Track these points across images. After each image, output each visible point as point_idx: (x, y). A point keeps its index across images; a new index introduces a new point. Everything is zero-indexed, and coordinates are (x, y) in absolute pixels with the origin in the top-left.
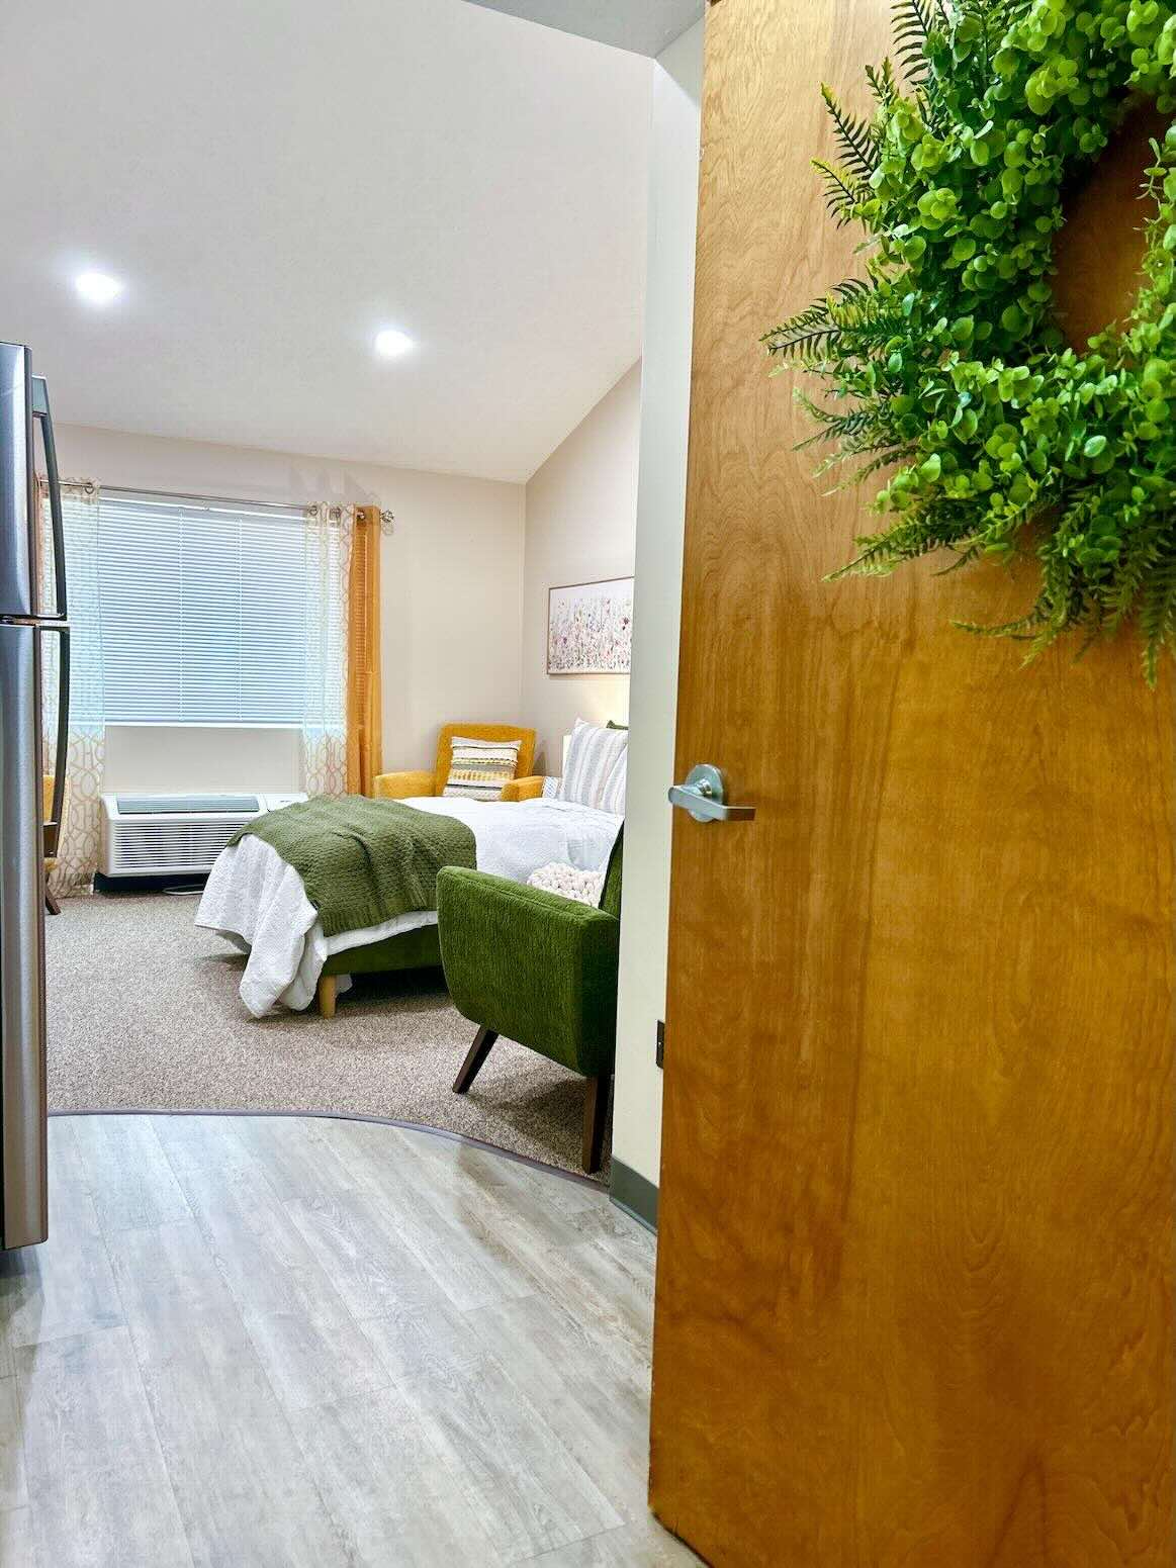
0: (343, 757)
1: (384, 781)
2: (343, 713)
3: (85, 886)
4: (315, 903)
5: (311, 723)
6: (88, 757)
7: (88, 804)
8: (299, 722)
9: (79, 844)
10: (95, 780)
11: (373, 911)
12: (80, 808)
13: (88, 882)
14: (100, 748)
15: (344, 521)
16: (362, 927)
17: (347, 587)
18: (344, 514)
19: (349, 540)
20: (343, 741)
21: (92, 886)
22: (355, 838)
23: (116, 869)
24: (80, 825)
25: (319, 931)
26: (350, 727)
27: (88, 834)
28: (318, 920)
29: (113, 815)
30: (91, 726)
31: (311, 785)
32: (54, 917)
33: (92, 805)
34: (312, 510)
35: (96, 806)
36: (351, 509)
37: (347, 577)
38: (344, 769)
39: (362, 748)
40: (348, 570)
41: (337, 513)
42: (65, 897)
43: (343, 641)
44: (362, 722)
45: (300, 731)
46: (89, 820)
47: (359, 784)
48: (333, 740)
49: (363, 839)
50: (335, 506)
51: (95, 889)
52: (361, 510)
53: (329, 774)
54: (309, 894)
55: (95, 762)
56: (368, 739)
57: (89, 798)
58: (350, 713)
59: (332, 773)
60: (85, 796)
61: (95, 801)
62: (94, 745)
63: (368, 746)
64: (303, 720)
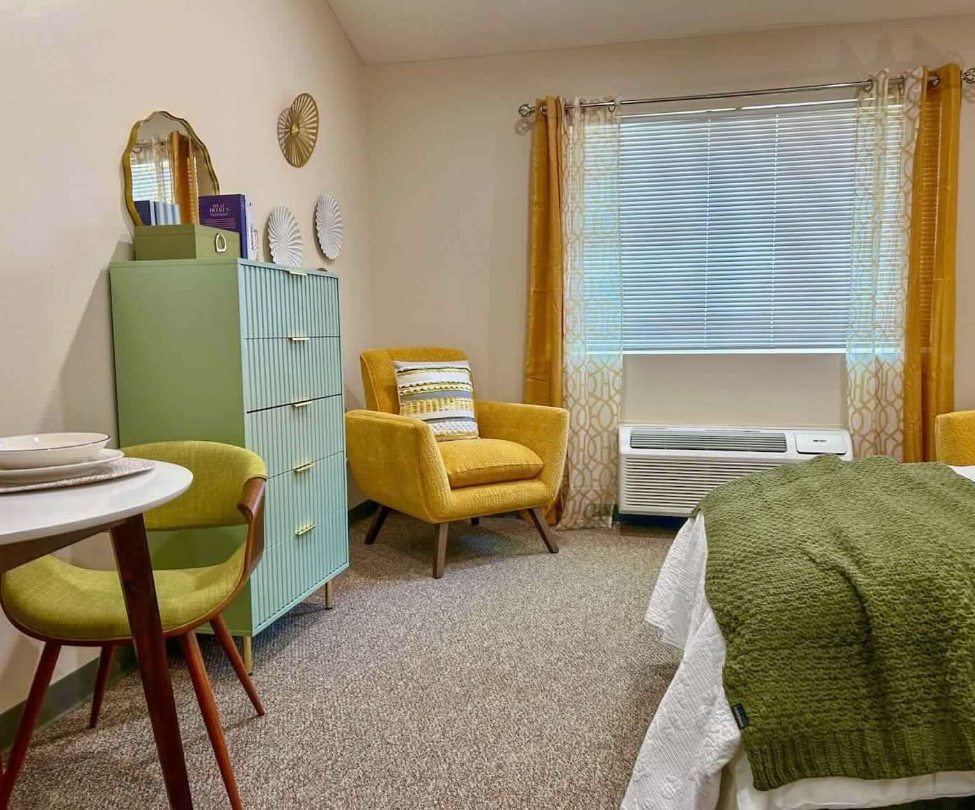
0: (899, 388)
1: (949, 422)
2: (900, 332)
3: (604, 518)
4: (739, 712)
5: (856, 346)
6: (606, 388)
7: (605, 434)
8: (844, 346)
9: (596, 475)
10: (612, 411)
11: (874, 744)
12: (598, 439)
13: (607, 514)
14: (618, 378)
15: (910, 89)
16: (846, 775)
17: (910, 173)
18: (910, 82)
19: (915, 113)
20: (899, 367)
21: (611, 518)
22: (843, 573)
23: (626, 507)
24: (598, 457)
25: (744, 774)
26: (909, 350)
27: (606, 466)
28: (746, 746)
29: (625, 448)
30: (610, 355)
31: (855, 422)
32: (551, 555)
33: (609, 437)
34: (865, 87)
35: (613, 438)
36: (919, 73)
37: (911, 163)
38: (899, 403)
39: (925, 377)
40: (913, 152)
41: (898, 84)
42: (584, 528)
43: (903, 243)
44: (926, 343)
45: (844, 355)
46: (606, 452)
47: (920, 423)
48: (886, 367)
49: (860, 578)
50: (899, 76)
51: (613, 520)
52: (931, 74)
53: (879, 408)
54: (729, 687)
55: (613, 392)
56: (934, 366)
57: (606, 429)
58: (910, 333)
59: (883, 409)
60: (601, 426)
61: (611, 433)
62: (612, 375)
63: (934, 374)
64: (847, 343)
